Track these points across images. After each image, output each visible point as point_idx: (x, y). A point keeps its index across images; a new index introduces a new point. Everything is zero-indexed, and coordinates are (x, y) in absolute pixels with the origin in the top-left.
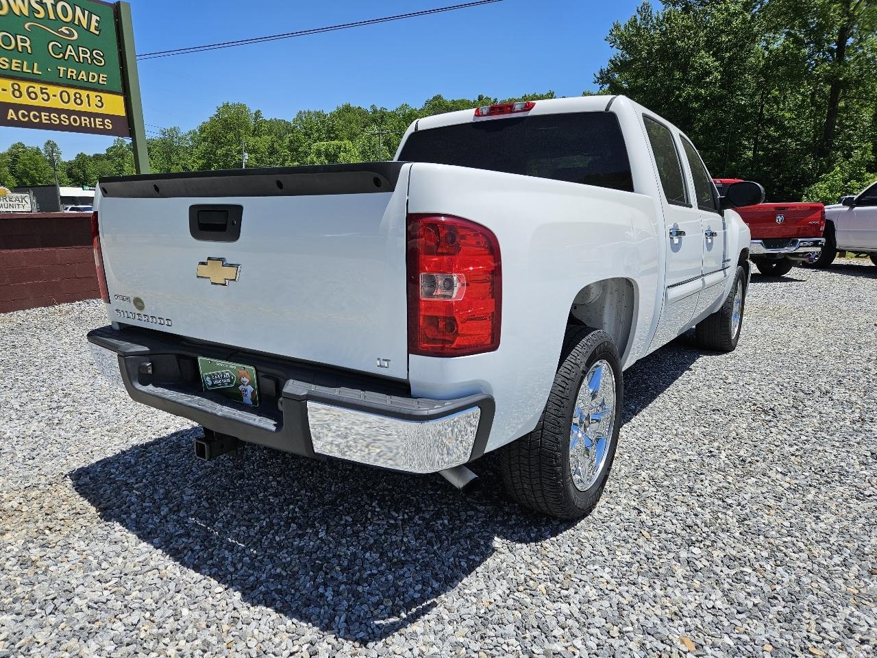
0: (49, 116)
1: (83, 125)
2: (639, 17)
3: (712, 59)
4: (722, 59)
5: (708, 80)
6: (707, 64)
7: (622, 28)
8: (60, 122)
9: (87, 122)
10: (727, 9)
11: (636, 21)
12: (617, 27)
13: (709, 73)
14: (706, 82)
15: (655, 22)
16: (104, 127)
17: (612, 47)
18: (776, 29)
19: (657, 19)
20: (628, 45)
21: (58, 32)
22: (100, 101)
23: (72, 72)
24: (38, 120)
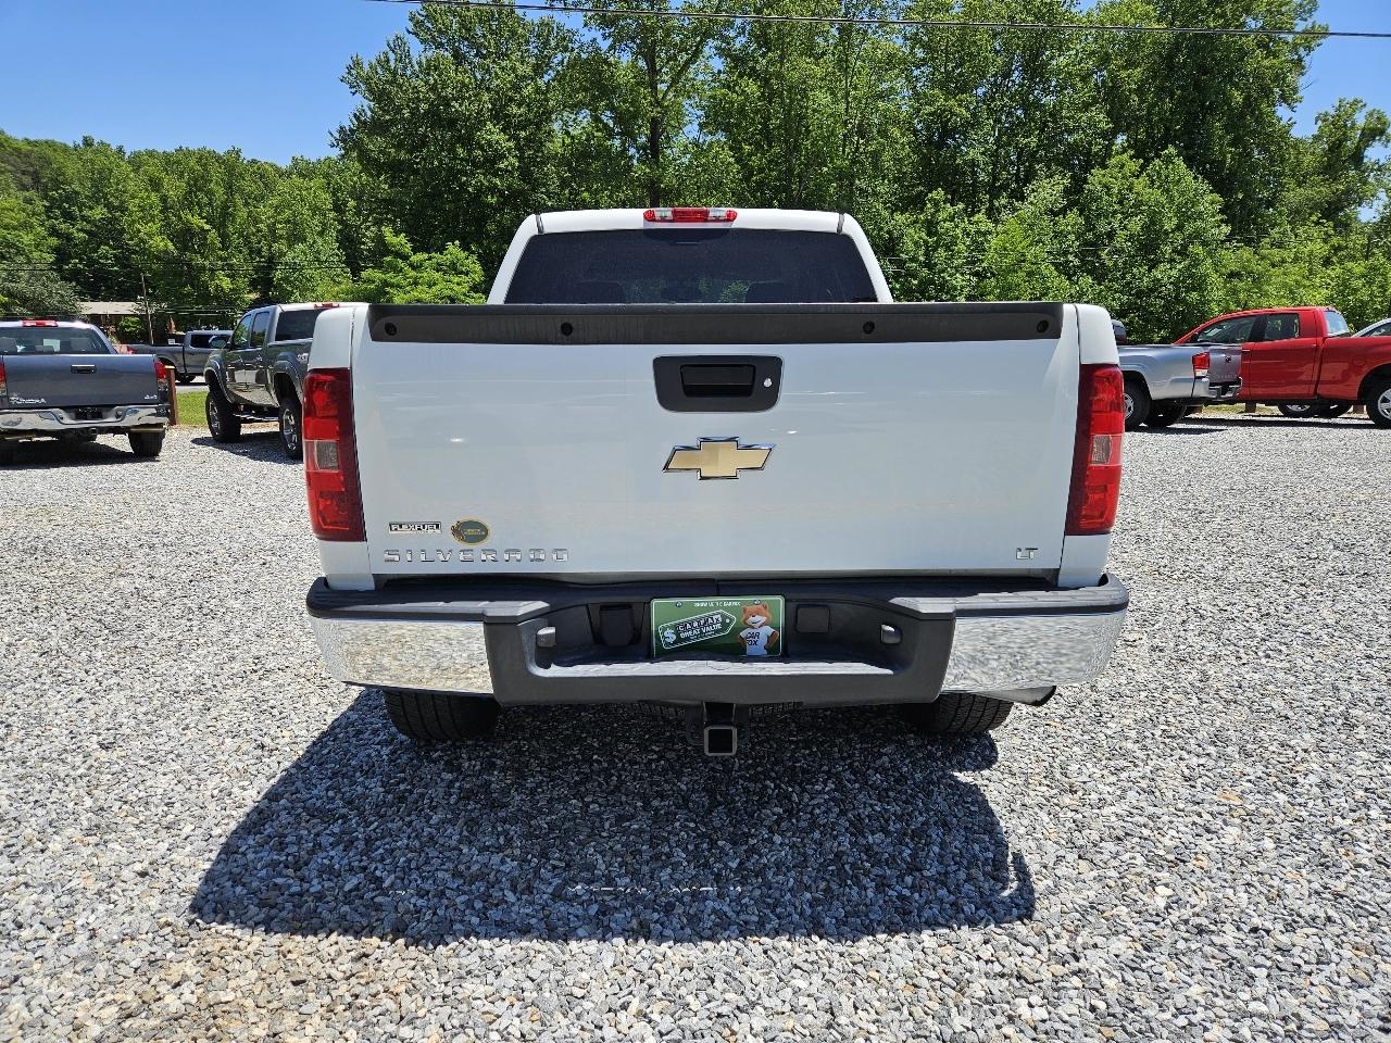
2: (392, 56)
3: (502, 136)
4: (517, 138)
5: (502, 166)
6: (497, 142)
7: (366, 68)
10: (514, 69)
11: (388, 61)
12: (357, 64)
13: (502, 157)
14: (500, 169)
15: (417, 67)
17: (354, 94)
18: (576, 107)
19: (420, 64)
20: (380, 96)
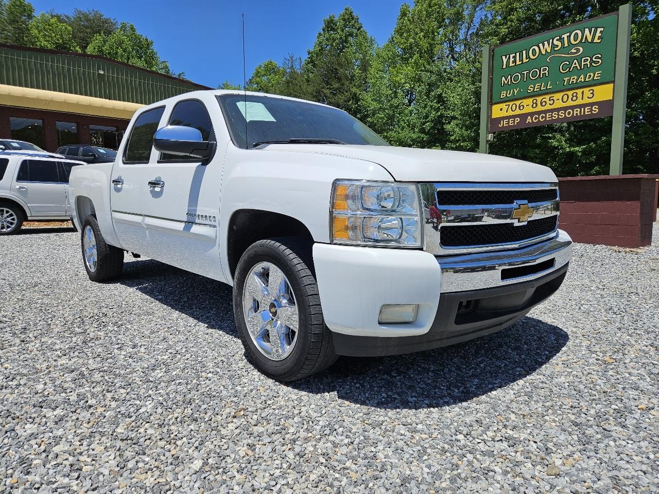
0: (552, 115)
1: (575, 115)
8: (558, 116)
9: (578, 112)
16: (592, 113)
21: (569, 54)
22: (592, 93)
23: (574, 79)
24: (544, 119)
